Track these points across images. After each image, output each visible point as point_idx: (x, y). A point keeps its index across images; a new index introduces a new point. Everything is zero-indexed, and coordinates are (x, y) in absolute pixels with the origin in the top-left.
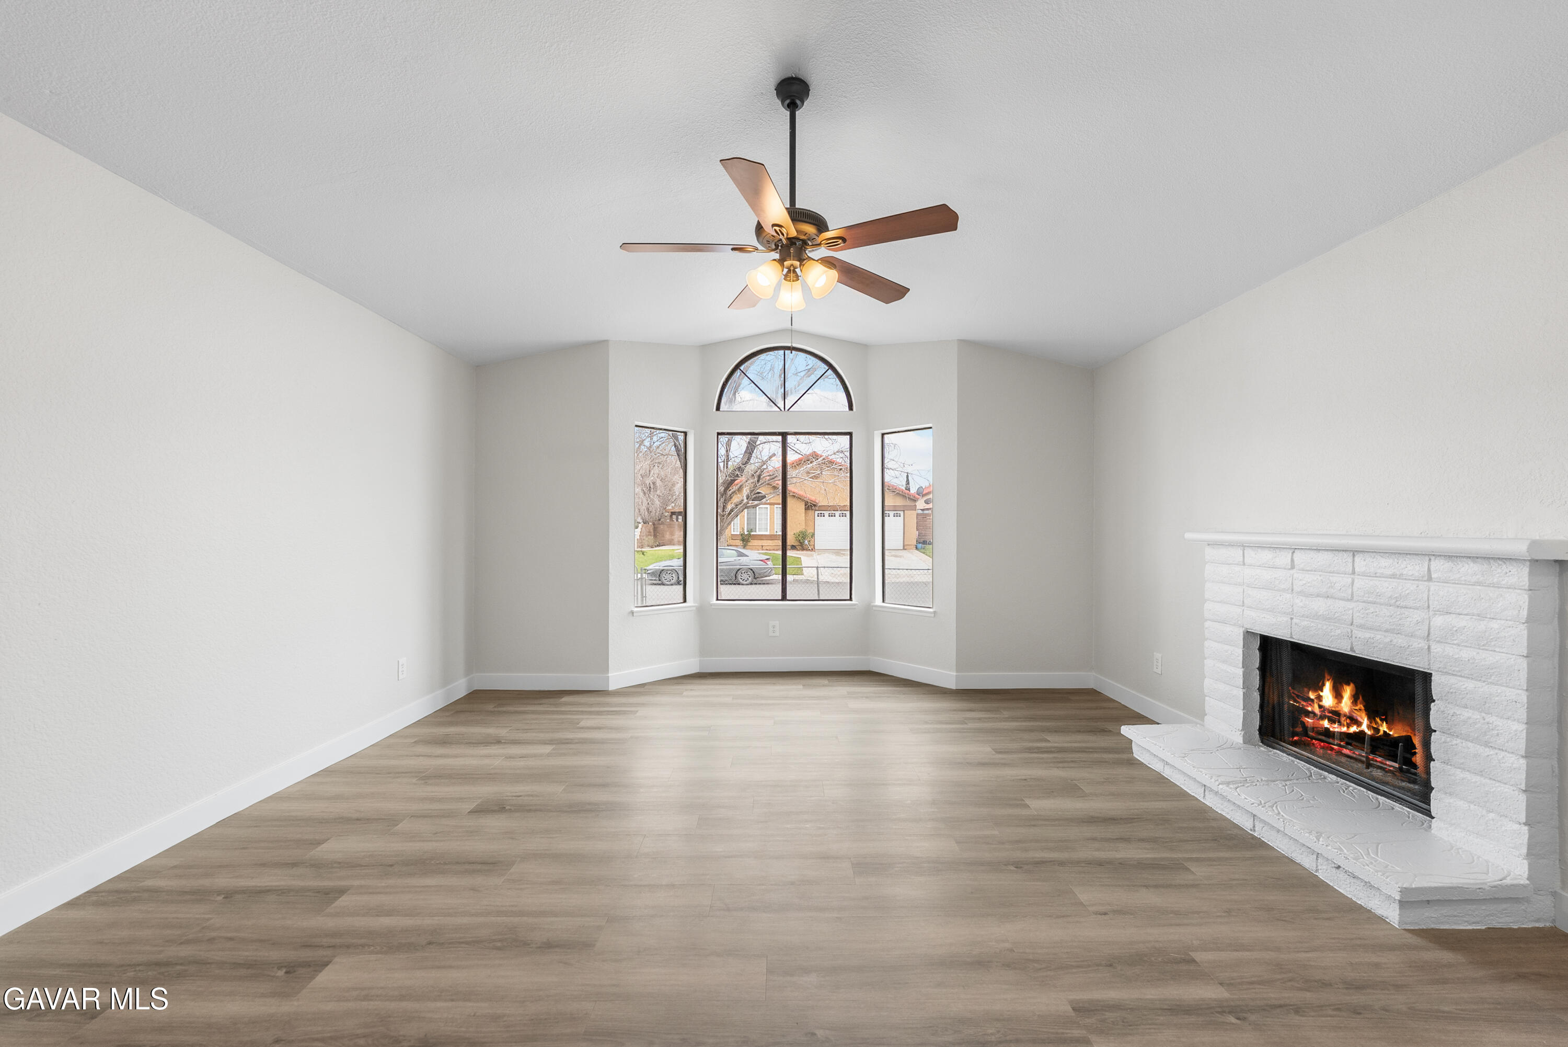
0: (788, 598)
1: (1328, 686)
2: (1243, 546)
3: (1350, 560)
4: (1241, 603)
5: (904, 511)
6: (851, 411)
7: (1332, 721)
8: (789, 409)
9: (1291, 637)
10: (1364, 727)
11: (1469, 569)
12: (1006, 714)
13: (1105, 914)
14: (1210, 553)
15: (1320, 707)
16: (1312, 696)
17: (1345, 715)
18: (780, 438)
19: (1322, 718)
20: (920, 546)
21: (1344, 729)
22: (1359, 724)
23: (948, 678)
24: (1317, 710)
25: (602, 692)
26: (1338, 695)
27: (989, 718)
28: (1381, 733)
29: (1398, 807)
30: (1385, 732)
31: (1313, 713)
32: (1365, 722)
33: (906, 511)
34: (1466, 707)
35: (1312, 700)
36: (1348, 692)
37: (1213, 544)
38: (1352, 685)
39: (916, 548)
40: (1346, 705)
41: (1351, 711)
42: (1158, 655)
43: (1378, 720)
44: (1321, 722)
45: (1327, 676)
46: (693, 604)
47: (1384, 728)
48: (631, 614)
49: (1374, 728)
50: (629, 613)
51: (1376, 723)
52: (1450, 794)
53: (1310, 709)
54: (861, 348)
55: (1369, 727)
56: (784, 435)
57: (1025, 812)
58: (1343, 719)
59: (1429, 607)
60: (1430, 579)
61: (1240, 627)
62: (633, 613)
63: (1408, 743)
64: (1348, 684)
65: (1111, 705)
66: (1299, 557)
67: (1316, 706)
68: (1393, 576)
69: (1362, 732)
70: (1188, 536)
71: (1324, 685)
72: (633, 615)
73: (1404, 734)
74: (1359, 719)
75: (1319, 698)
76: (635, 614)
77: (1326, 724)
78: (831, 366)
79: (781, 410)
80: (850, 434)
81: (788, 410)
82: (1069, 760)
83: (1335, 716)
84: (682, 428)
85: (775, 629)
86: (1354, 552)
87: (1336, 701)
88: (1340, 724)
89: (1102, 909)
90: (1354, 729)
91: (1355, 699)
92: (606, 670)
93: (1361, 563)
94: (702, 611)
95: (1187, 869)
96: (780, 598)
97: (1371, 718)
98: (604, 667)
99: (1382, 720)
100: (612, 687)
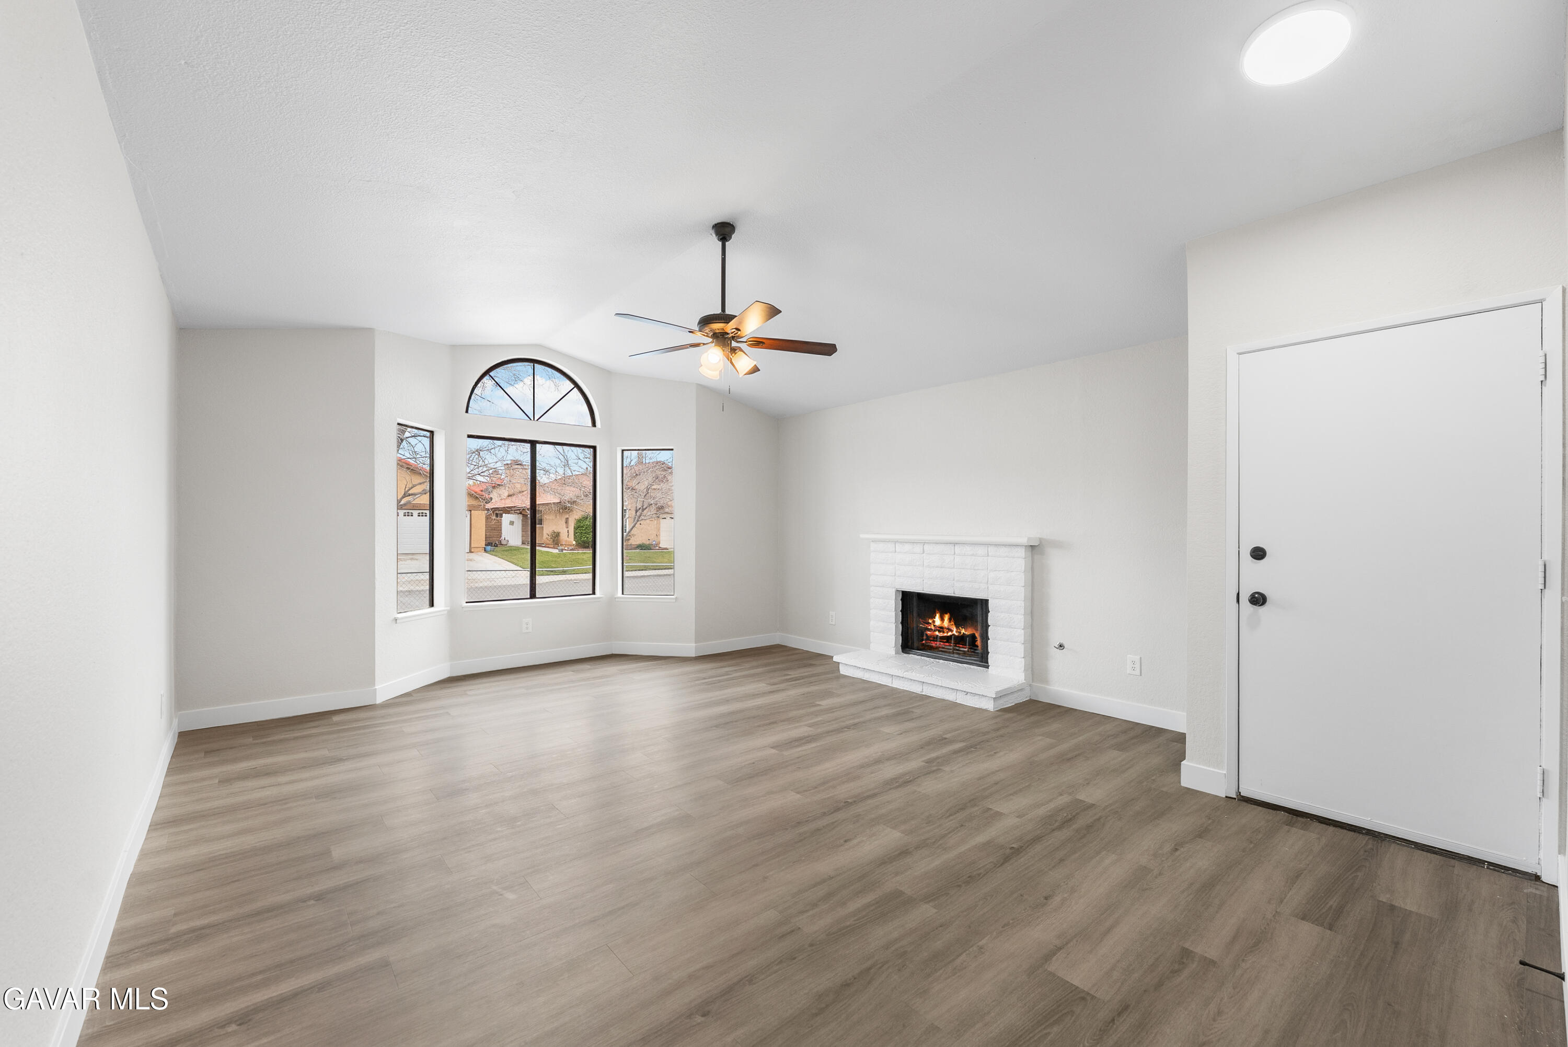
0: (537, 596)
1: (938, 616)
2: (896, 542)
3: (953, 548)
4: (894, 575)
5: (471, 511)
6: (594, 428)
7: (939, 631)
8: (539, 419)
9: (923, 591)
10: (954, 632)
11: (1003, 551)
12: (747, 665)
13: (901, 734)
14: (873, 546)
15: (934, 626)
16: (930, 621)
17: (946, 628)
18: (528, 446)
19: (935, 631)
20: (489, 548)
21: (945, 634)
22: (952, 631)
23: (689, 649)
24: (933, 628)
25: (367, 707)
26: (942, 619)
27: (735, 670)
28: (962, 633)
29: (972, 667)
30: (963, 633)
31: (931, 629)
32: (955, 629)
33: (472, 511)
34: (1002, 612)
35: (931, 623)
36: (947, 617)
37: (874, 541)
38: (948, 614)
39: (485, 550)
40: (946, 623)
41: (948, 626)
42: (831, 613)
43: (960, 628)
44: (935, 633)
45: (937, 611)
46: (443, 608)
47: (963, 631)
48: (394, 621)
49: (959, 632)
50: (393, 621)
51: (960, 629)
52: (996, 653)
53: (929, 627)
54: (605, 374)
55: (956, 632)
56: (533, 443)
57: (818, 708)
58: (945, 630)
59: (987, 569)
60: (988, 556)
61: (893, 588)
62: (396, 620)
63: (973, 637)
64: (947, 614)
65: (797, 652)
66: (926, 547)
67: (932, 626)
68: (973, 555)
69: (954, 635)
70: (862, 536)
71: (936, 616)
72: (396, 623)
73: (972, 633)
74: (952, 629)
75: (934, 622)
76: (398, 621)
77: (937, 633)
78: (576, 385)
79: (531, 419)
80: (594, 448)
81: (537, 420)
82: (814, 681)
83: (941, 629)
84: (430, 426)
85: (528, 626)
86: (955, 544)
87: (941, 622)
88: (943, 632)
89: (899, 732)
90: (950, 634)
91: (950, 620)
92: (372, 682)
93: (958, 549)
94: (452, 614)
95: (913, 712)
96: (529, 597)
97: (957, 627)
98: (370, 679)
99: (962, 628)
100: (379, 700)
